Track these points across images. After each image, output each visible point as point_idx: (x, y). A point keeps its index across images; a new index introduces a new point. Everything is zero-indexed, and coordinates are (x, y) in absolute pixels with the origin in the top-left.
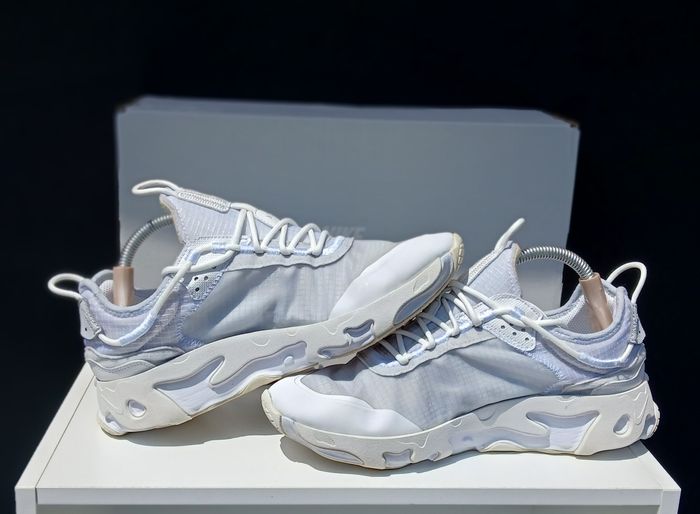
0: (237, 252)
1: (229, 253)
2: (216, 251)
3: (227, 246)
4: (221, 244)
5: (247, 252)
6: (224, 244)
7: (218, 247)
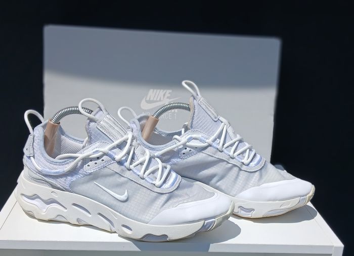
0: (210, 145)
1: (206, 144)
2: (201, 141)
3: (207, 141)
4: (205, 138)
5: (215, 148)
6: (207, 139)
7: (203, 139)
